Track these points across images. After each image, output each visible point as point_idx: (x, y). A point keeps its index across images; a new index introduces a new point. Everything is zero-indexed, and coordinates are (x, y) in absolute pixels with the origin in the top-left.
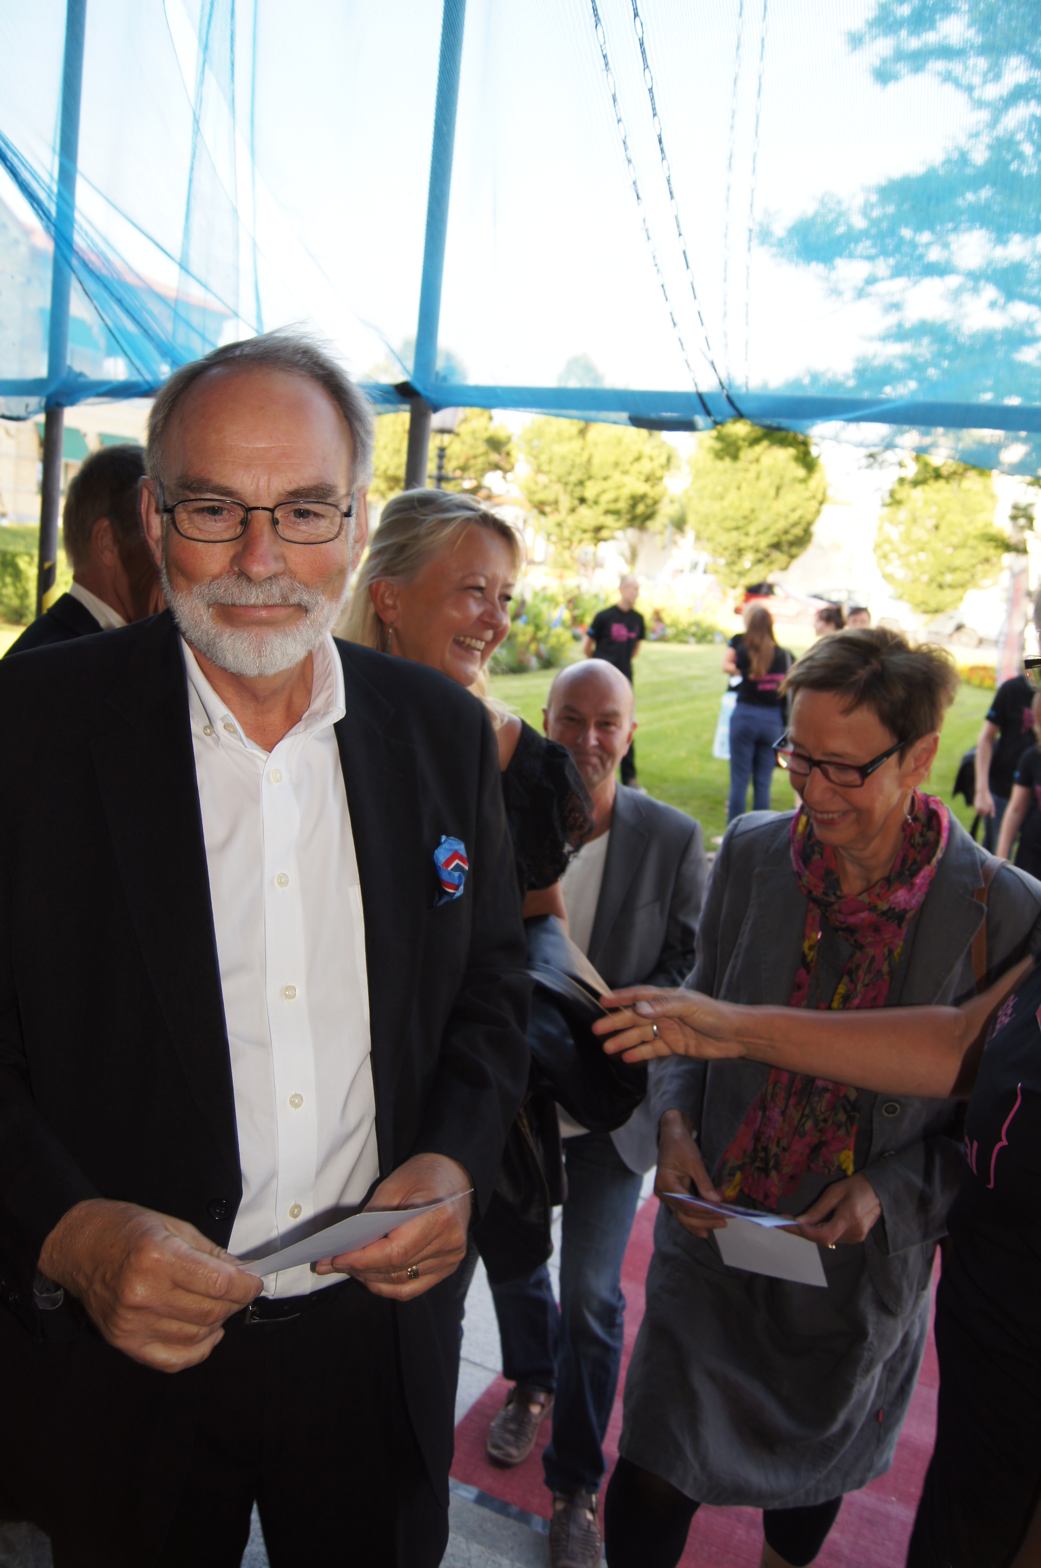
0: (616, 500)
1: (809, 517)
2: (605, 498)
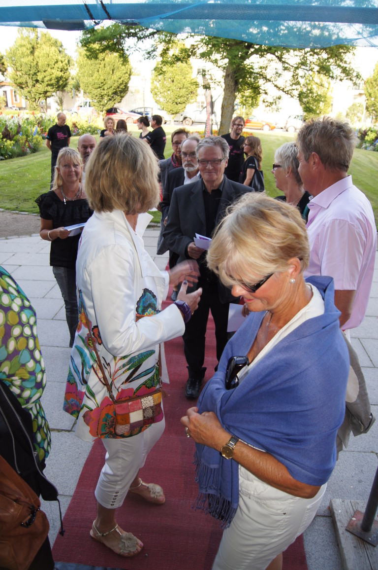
0: (51, 80)
1: (126, 81)
2: (46, 79)
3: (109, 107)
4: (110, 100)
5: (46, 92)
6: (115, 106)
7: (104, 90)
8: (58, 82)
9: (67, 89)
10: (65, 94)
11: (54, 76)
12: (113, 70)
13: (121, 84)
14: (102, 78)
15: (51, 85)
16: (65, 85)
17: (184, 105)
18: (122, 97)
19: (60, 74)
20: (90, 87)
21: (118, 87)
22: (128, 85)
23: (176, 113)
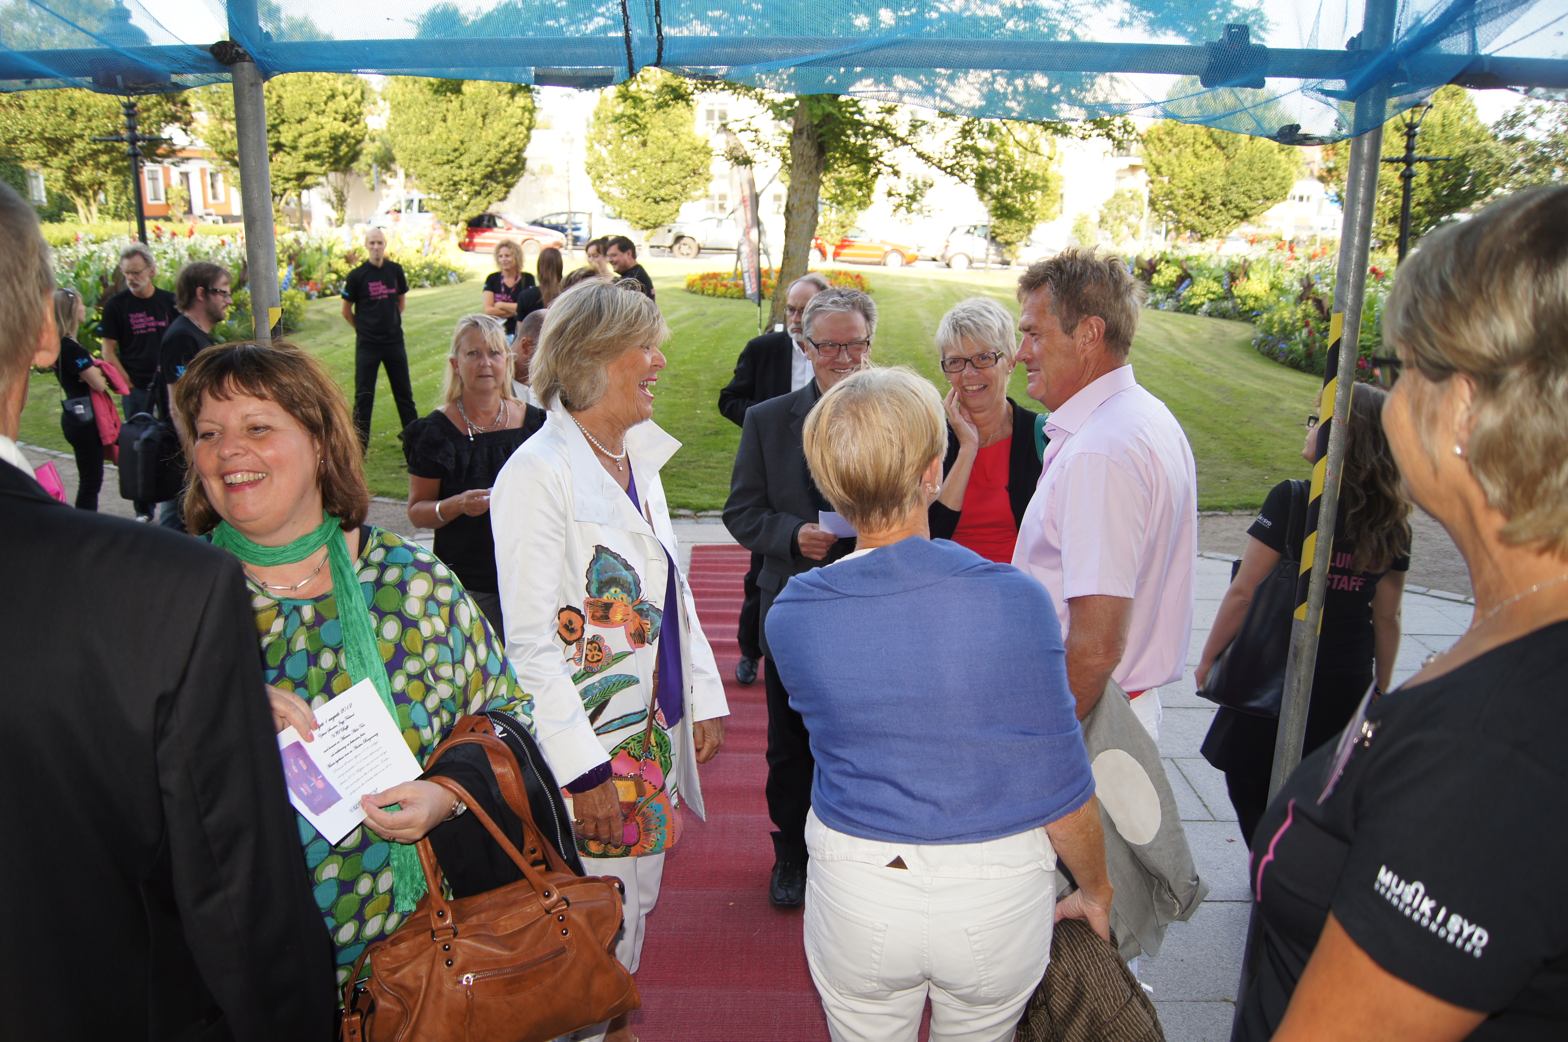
1: (519, 144)
3: (473, 212)
4: (478, 193)
5: (301, 176)
6: (492, 210)
7: (460, 167)
8: (336, 148)
9: (357, 166)
10: (351, 179)
11: (325, 134)
12: (484, 117)
13: (507, 152)
14: (455, 137)
15: (318, 156)
16: (355, 156)
17: (674, 204)
18: (509, 186)
19: (342, 128)
20: (424, 162)
21: (499, 162)
22: (525, 155)
23: (655, 226)
